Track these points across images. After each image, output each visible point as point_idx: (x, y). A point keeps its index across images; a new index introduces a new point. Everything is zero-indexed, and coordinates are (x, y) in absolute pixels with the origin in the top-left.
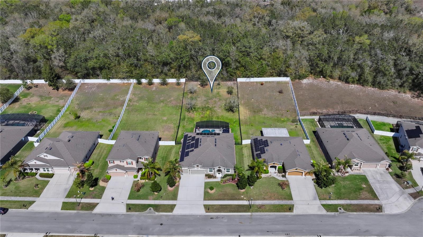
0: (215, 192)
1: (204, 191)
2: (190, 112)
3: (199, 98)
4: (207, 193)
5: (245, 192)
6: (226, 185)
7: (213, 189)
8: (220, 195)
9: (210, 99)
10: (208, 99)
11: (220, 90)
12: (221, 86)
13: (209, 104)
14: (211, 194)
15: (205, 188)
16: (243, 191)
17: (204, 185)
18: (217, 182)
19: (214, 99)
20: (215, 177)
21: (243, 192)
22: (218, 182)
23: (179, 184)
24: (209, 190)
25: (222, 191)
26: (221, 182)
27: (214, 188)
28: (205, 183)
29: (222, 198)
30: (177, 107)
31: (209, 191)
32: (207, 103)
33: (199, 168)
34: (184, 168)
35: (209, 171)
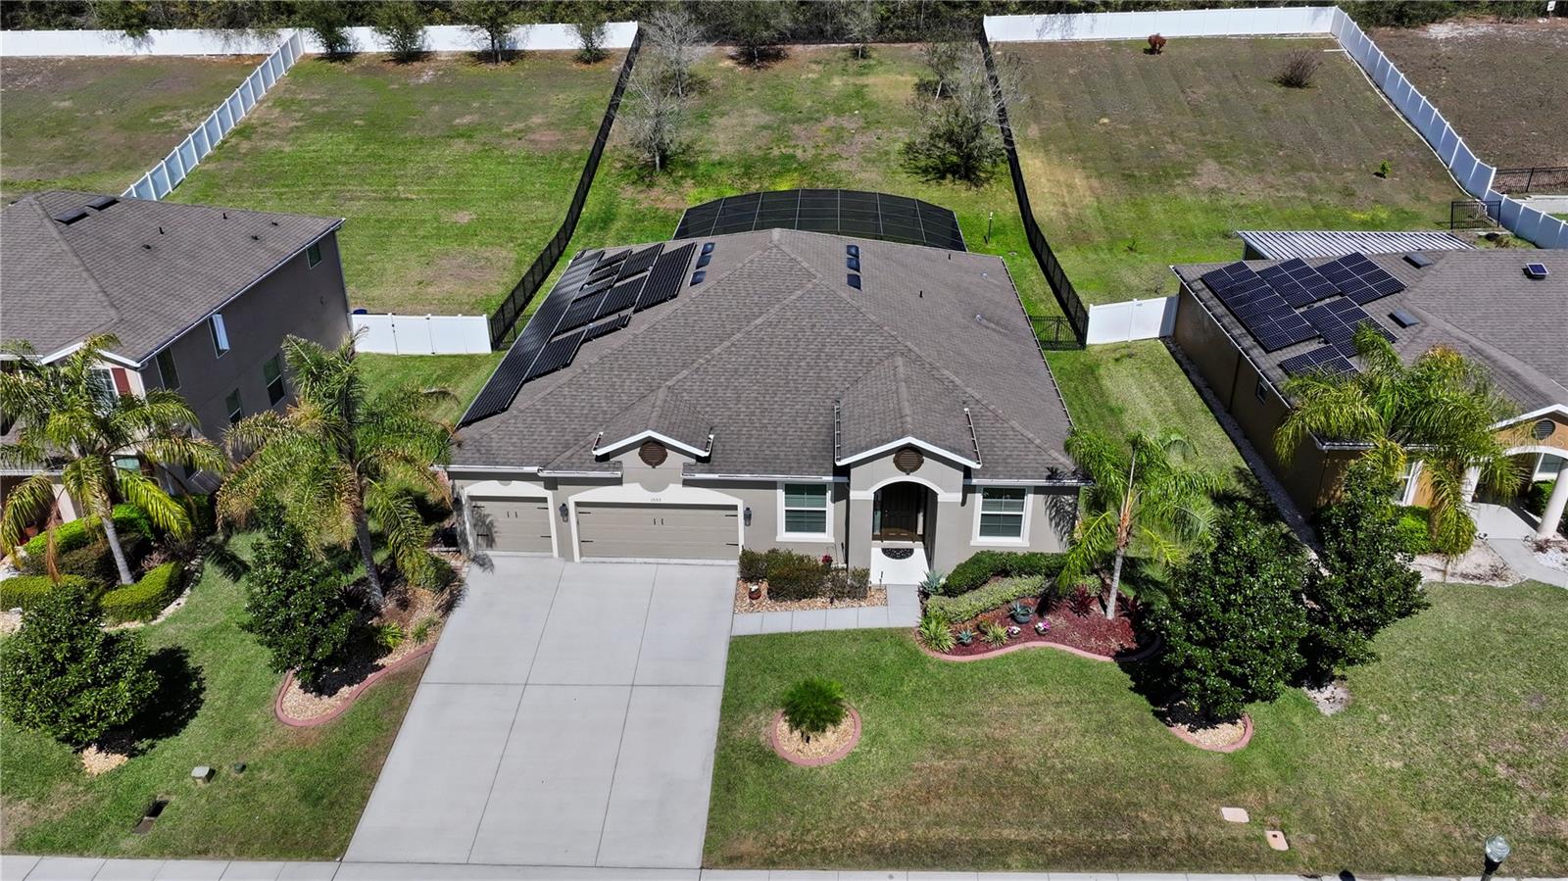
0: (854, 758)
1: (724, 735)
2: (651, 186)
3: (722, 114)
4: (752, 770)
5: (1260, 760)
6: (989, 666)
7: (835, 722)
8: (931, 792)
9: (798, 121)
10: (784, 121)
11: (870, 80)
12: (872, 62)
13: (793, 143)
14: (803, 783)
15: (733, 706)
16: (1222, 738)
17: (717, 674)
18: (874, 636)
19: (831, 120)
20: (855, 587)
21: (1237, 763)
22: (896, 636)
23: (425, 658)
24: (783, 726)
25: (944, 746)
26: (934, 641)
27: (849, 702)
28: (739, 647)
29: (952, 832)
30: (561, 159)
31: (785, 738)
32: (781, 139)
33: (671, 485)
34: (496, 481)
35: (786, 522)
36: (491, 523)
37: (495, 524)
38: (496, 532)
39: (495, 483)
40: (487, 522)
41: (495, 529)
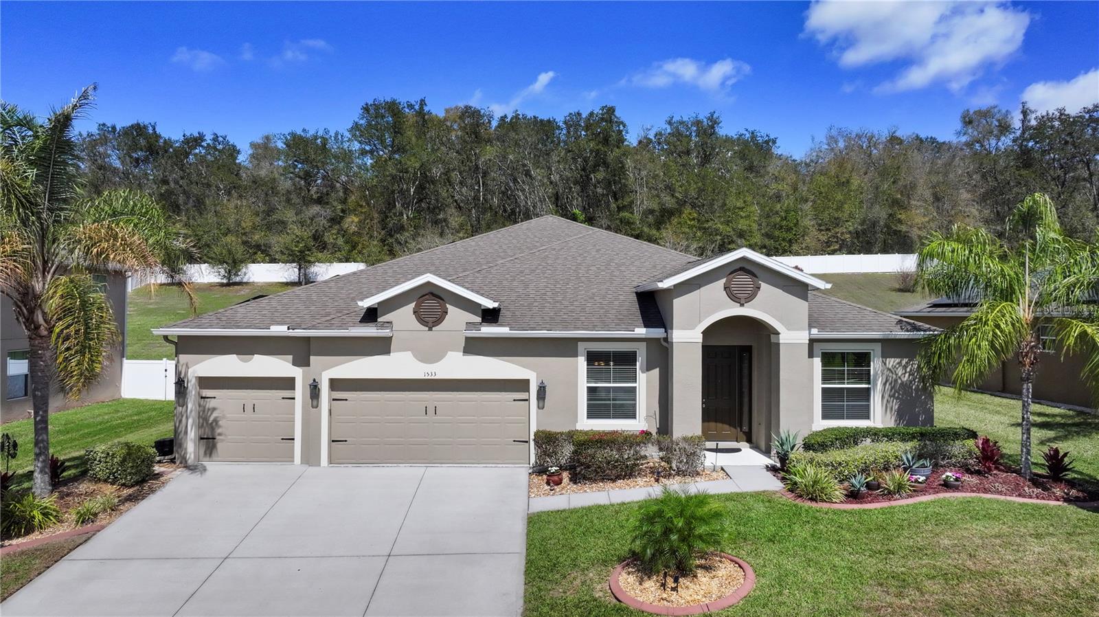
33: (449, 353)
34: (235, 355)
35: (589, 406)
36: (216, 421)
37: (220, 423)
38: (220, 434)
39: (233, 358)
40: (211, 419)
41: (219, 431)
